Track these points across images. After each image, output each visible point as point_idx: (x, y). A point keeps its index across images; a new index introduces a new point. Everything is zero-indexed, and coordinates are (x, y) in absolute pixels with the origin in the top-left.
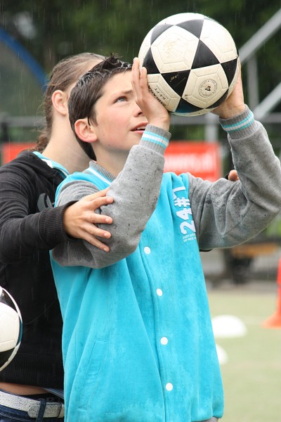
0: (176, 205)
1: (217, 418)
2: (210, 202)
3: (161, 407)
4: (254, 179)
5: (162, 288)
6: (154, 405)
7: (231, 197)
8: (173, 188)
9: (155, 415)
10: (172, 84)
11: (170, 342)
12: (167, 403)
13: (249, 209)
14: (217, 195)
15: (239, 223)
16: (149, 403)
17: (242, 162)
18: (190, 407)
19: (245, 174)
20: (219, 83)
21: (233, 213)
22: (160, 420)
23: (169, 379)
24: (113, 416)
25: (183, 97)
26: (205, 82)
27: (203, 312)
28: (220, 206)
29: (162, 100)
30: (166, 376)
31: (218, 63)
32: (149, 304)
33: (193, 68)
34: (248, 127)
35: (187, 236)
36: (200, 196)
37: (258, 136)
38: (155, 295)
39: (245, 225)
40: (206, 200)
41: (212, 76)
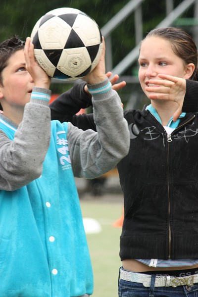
0: (58, 143)
1: (89, 295)
2: (79, 144)
3: (49, 286)
4: (106, 131)
5: (50, 201)
6: (44, 284)
7: (92, 144)
8: (57, 131)
9: (44, 292)
10: (50, 58)
11: (56, 240)
12: (53, 284)
13: (101, 153)
14: (84, 140)
15: (95, 162)
16: (40, 283)
17: (100, 118)
18: (69, 286)
19: (101, 127)
20: (84, 60)
21: (92, 155)
22: (48, 295)
23: (55, 266)
24: (14, 292)
25: (58, 67)
26: (73, 58)
27: (77, 221)
28: (84, 148)
29: (44, 68)
30: (53, 264)
31: (84, 46)
32: (41, 213)
33: (65, 48)
34: (106, 93)
35: (64, 166)
36: (73, 139)
37: (113, 100)
38: (45, 206)
39: (98, 164)
40: (77, 143)
41: (78, 55)
